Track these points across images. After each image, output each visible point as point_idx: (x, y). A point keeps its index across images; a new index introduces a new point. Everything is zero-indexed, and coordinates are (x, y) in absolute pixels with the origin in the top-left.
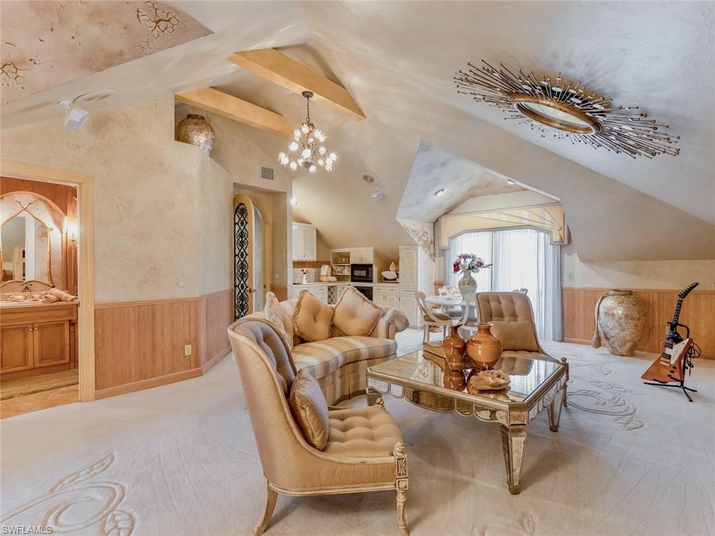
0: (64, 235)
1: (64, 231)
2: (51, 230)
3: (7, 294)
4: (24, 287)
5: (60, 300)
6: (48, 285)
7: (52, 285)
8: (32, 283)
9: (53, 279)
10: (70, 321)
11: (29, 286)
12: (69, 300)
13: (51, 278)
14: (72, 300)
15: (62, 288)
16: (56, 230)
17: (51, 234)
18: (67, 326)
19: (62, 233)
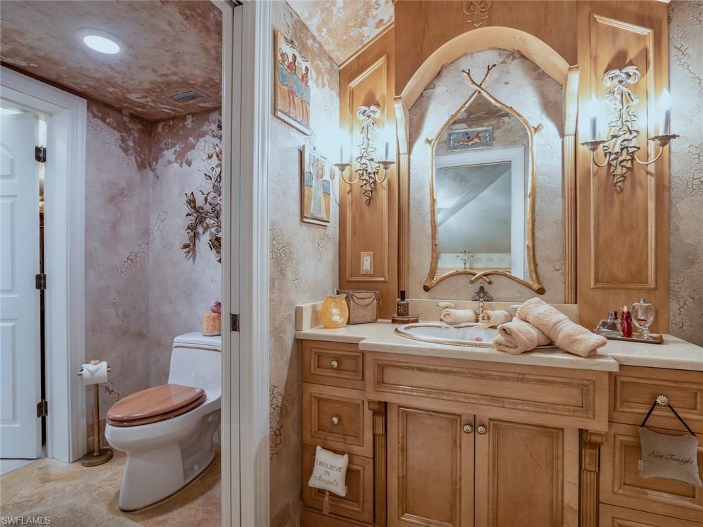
0: (570, 141)
1: (569, 127)
2: (536, 130)
3: (443, 304)
4: (477, 286)
5: (549, 345)
6: (529, 287)
7: (536, 286)
8: (492, 278)
9: (541, 269)
10: (581, 432)
11: (486, 286)
12: (580, 349)
13: (536, 265)
14: (592, 354)
15: (561, 297)
16: (550, 128)
17: (536, 140)
18: (571, 445)
19: (562, 135)
